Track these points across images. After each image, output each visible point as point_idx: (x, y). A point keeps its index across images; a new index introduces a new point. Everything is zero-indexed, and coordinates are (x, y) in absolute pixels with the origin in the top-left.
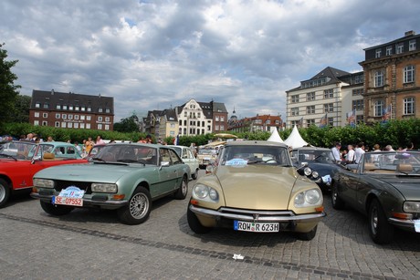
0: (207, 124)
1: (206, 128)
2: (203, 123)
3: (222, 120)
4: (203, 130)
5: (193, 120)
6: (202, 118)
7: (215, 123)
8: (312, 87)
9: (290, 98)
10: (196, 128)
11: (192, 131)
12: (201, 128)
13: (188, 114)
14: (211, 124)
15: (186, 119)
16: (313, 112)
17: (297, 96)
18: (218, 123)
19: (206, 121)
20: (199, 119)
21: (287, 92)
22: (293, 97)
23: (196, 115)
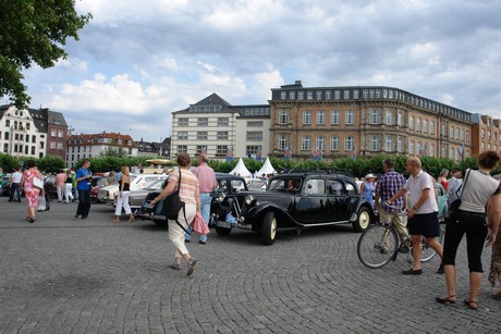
0: (38, 139)
1: (37, 145)
2: (34, 137)
3: (60, 135)
4: (33, 148)
5: (20, 133)
6: (33, 131)
7: (50, 139)
8: (203, 112)
9: (177, 120)
10: (24, 143)
11: (18, 148)
12: (30, 144)
13: (12, 123)
14: (45, 140)
15: (8, 129)
16: (206, 138)
17: (187, 119)
18: (55, 139)
19: (38, 135)
20: (28, 132)
21: (174, 114)
22: (180, 119)
23: (24, 125)
